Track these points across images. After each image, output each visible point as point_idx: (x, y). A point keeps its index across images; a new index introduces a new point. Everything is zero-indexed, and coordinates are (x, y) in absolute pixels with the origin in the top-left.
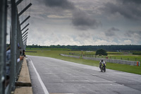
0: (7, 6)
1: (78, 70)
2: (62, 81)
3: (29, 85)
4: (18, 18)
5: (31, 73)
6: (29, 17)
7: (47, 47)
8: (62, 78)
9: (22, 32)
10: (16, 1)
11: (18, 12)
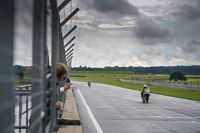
0: (46, 13)
2: (123, 117)
3: (77, 123)
4: (60, 30)
5: (79, 107)
6: (75, 27)
7: (101, 70)
8: (123, 113)
9: (66, 49)
10: (58, 5)
11: (61, 21)
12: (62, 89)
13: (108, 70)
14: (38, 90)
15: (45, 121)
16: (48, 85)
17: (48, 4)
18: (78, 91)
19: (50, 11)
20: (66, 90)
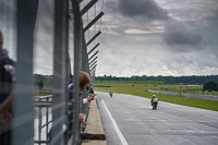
0: (68, 17)
1: (175, 114)
2: (152, 131)
3: (102, 137)
4: (83, 35)
5: (103, 120)
6: (100, 33)
7: (127, 79)
8: (151, 127)
9: (89, 56)
10: (81, 9)
11: (84, 26)
12: (85, 100)
13: (135, 79)
14: (60, 102)
15: (67, 135)
16: (71, 96)
17: (71, 8)
18: (103, 103)
19: (72, 15)
20: (89, 101)
